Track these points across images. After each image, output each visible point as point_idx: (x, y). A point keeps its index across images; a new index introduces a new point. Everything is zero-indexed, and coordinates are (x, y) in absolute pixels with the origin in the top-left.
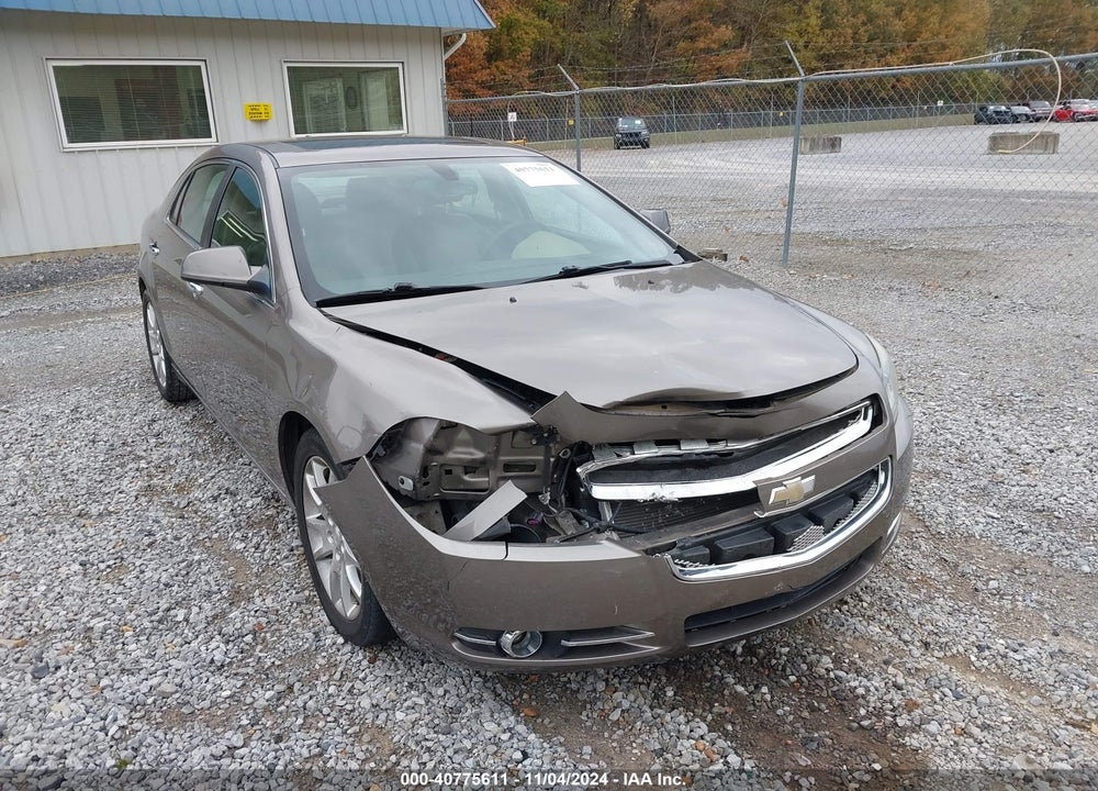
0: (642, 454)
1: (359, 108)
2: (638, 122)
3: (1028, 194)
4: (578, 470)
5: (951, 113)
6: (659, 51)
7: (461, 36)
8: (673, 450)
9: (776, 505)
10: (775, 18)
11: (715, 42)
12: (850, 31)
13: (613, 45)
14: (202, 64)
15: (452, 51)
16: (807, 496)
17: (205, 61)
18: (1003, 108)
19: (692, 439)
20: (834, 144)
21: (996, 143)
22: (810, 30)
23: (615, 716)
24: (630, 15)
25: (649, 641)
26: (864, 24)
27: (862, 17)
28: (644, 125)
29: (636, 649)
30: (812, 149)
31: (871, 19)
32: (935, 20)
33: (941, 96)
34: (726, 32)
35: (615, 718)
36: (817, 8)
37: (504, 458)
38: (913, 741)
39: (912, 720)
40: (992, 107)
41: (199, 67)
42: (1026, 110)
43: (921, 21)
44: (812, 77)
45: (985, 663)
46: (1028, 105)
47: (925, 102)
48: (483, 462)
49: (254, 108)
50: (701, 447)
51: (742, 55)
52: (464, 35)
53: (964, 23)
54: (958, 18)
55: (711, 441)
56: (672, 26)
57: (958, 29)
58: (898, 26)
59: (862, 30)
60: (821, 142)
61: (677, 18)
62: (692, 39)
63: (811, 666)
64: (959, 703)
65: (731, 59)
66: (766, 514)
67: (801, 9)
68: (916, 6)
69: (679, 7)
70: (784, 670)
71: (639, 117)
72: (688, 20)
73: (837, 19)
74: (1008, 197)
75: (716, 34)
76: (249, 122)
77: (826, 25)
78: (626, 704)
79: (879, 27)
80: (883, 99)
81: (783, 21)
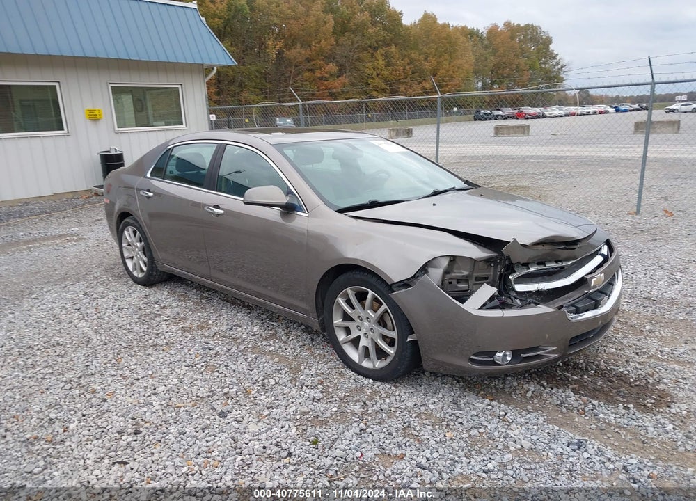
0: (533, 269)
1: (145, 112)
2: (289, 120)
3: (532, 157)
4: (510, 277)
5: (461, 114)
6: (293, 78)
7: (213, 69)
8: (542, 267)
9: (595, 287)
10: (359, 60)
11: (326, 73)
12: (401, 68)
13: (265, 74)
14: (57, 84)
15: (210, 77)
16: (603, 282)
17: (59, 82)
18: (489, 112)
19: (550, 261)
20: (409, 133)
21: (498, 130)
22: (379, 67)
23: (529, 394)
24: (275, 56)
25: (553, 352)
26: (408, 64)
27: (407, 61)
28: (292, 123)
29: (547, 357)
30: (397, 135)
31: (412, 62)
32: (446, 62)
33: (455, 106)
34: (333, 67)
35: (530, 395)
36: (382, 55)
37: (475, 275)
38: (661, 387)
39: (655, 380)
40: (482, 111)
41: (55, 86)
42: (500, 113)
43: (438, 63)
44: (445, 95)
45: (666, 357)
46: (499, 110)
47: (447, 109)
48: (467, 276)
49: (90, 111)
50: (553, 265)
51: (343, 81)
52: (215, 69)
53: (461, 65)
54: (459, 62)
55: (557, 262)
56: (301, 62)
57: (459, 68)
58: (427, 66)
59: (408, 68)
60: (401, 131)
61: (302, 59)
62: (312, 71)
63: (597, 366)
64: (668, 372)
65: (337, 84)
66: (591, 291)
67: (372, 55)
68: (435, 55)
69: (303, 52)
70: (587, 369)
71: (289, 118)
72: (308, 60)
73: (393, 61)
74: (523, 159)
75: (327, 68)
76: (88, 120)
77: (388, 64)
78: (532, 389)
79: (416, 66)
80: (422, 107)
81: (364, 61)
